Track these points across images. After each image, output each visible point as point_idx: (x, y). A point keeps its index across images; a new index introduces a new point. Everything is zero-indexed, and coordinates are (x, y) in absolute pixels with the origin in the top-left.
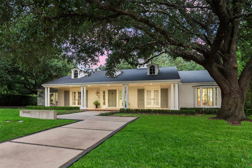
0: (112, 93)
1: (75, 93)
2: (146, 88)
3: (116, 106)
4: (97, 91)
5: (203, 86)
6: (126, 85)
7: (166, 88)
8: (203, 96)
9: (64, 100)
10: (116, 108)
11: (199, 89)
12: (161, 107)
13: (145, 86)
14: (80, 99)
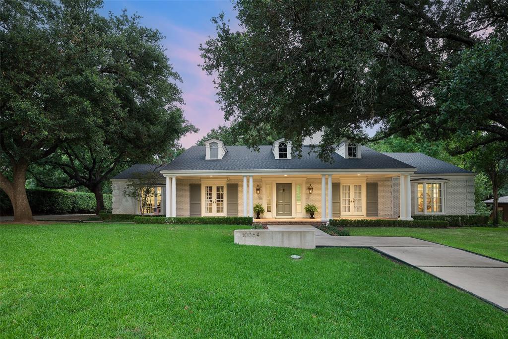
0: (284, 190)
1: (211, 188)
2: (344, 182)
3: (290, 214)
4: (258, 185)
5: (428, 179)
6: (327, 176)
7: (375, 182)
8: (419, 196)
9: (190, 201)
10: (291, 217)
11: (422, 184)
12: (368, 215)
13: (341, 178)
14: (222, 201)
